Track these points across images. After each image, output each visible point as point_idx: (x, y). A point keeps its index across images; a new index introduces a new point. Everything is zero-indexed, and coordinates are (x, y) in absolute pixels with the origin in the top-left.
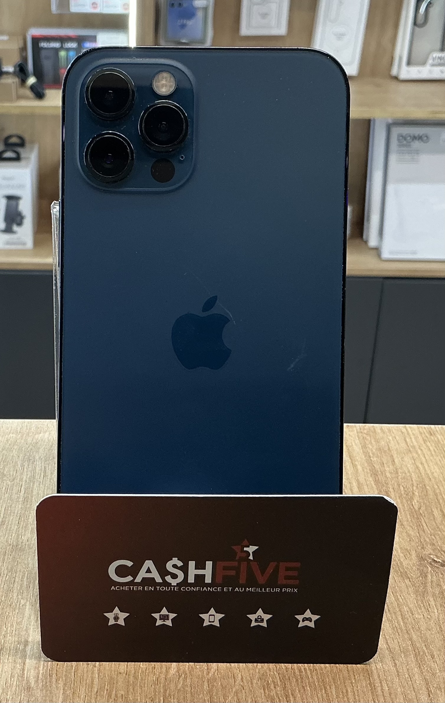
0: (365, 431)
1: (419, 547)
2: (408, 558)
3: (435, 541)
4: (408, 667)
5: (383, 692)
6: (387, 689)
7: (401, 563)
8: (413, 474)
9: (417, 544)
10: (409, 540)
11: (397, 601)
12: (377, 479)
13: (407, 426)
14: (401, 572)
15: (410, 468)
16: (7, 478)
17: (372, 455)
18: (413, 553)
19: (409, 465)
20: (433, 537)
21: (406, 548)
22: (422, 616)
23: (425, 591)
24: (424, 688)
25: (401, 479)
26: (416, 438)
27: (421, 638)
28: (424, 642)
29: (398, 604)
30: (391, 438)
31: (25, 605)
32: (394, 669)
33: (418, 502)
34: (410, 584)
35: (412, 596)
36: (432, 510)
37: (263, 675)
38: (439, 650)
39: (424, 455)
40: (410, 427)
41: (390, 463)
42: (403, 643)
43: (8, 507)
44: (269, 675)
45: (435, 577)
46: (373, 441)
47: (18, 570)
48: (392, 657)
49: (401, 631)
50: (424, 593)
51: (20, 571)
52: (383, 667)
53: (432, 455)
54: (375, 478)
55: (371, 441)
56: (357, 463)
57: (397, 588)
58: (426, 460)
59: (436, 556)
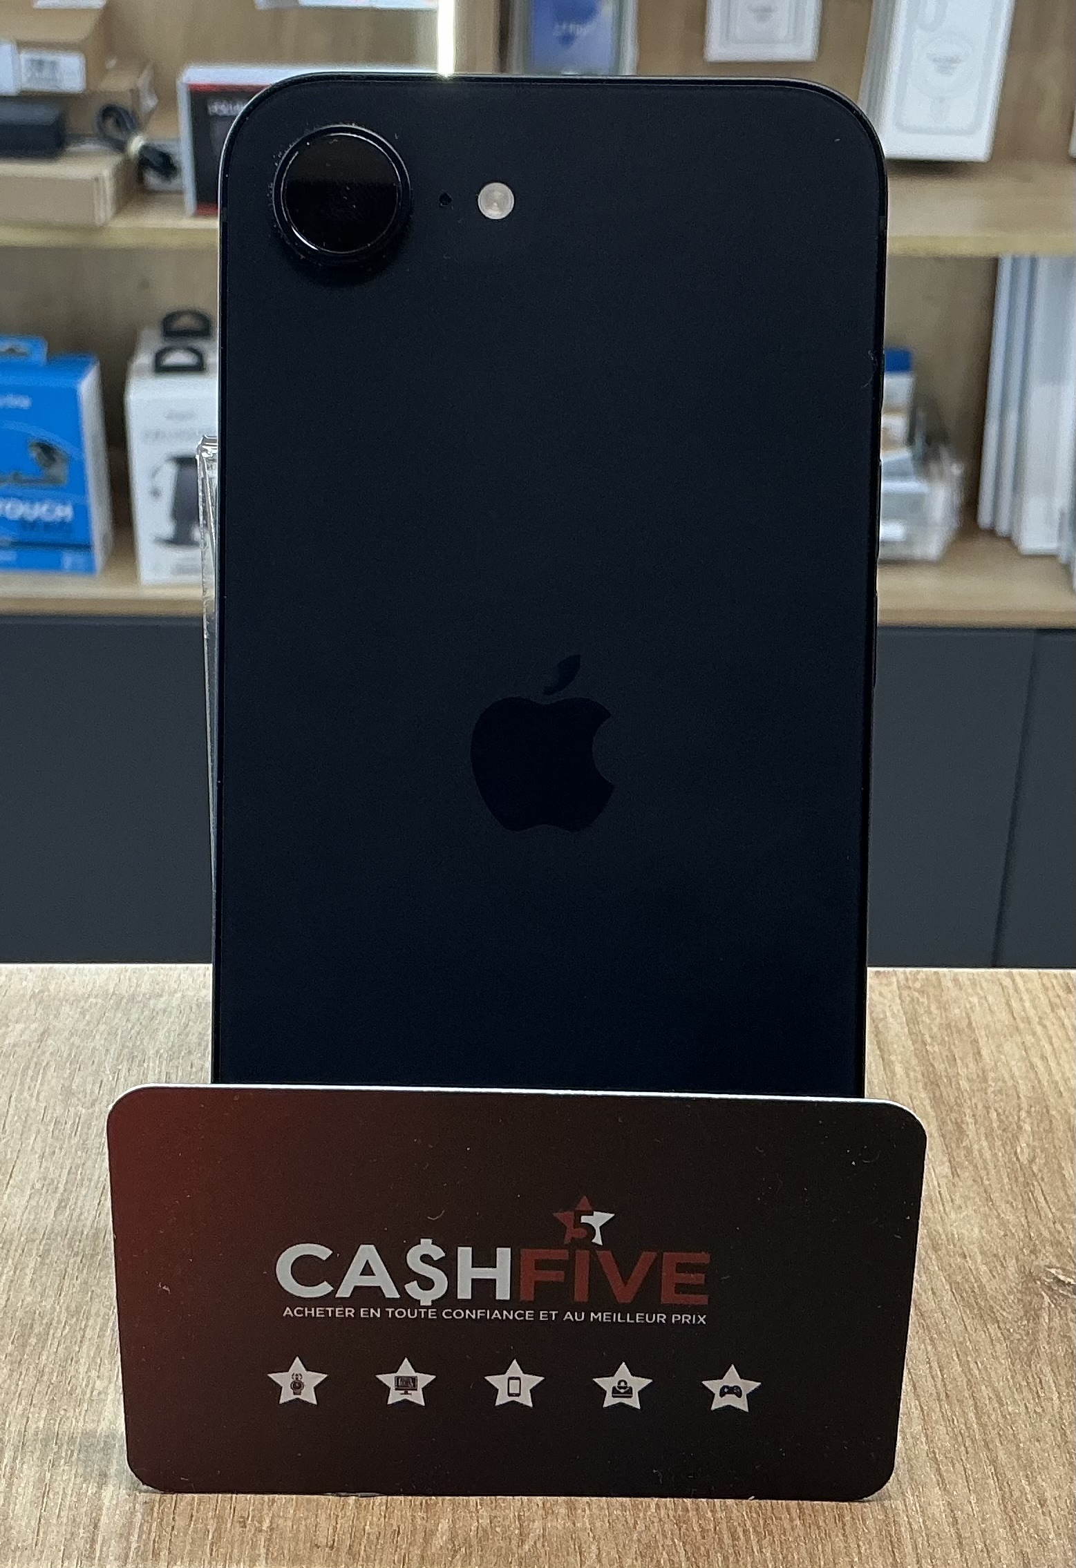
0: (918, 985)
1: (1024, 1250)
2: (999, 1274)
3: (1063, 1234)
4: (983, 1526)
7: (982, 1287)
8: (1020, 1082)
9: (1021, 1243)
10: (1002, 1233)
11: (968, 1374)
13: (1015, 971)
14: (980, 1308)
15: (1015, 1069)
16: (79, 1099)
17: (929, 1040)
18: (1012, 1265)
19: (1013, 1063)
20: (1059, 1227)
21: (995, 1252)
22: (1022, 1409)
23: (1032, 1351)
25: (993, 1096)
26: (1033, 1001)
27: (1019, 1457)
30: (975, 1000)
31: (104, 1392)
32: (952, 1529)
33: (1028, 1145)
34: (1000, 1335)
35: (1003, 1361)
36: (1059, 1165)
37: (648, 1546)
38: (1059, 1487)
39: (1050, 1038)
40: (1020, 974)
41: (970, 1059)
42: (974, 1470)
43: (77, 1167)
44: (663, 1546)
45: (1057, 1320)
46: (933, 1008)
47: (93, 1312)
48: (949, 1504)
49: (973, 1443)
51: (97, 1315)
52: (926, 1526)
54: (934, 1094)
55: (929, 1007)
56: (893, 1058)
57: (968, 1344)
58: (1054, 1049)
59: (1064, 1270)
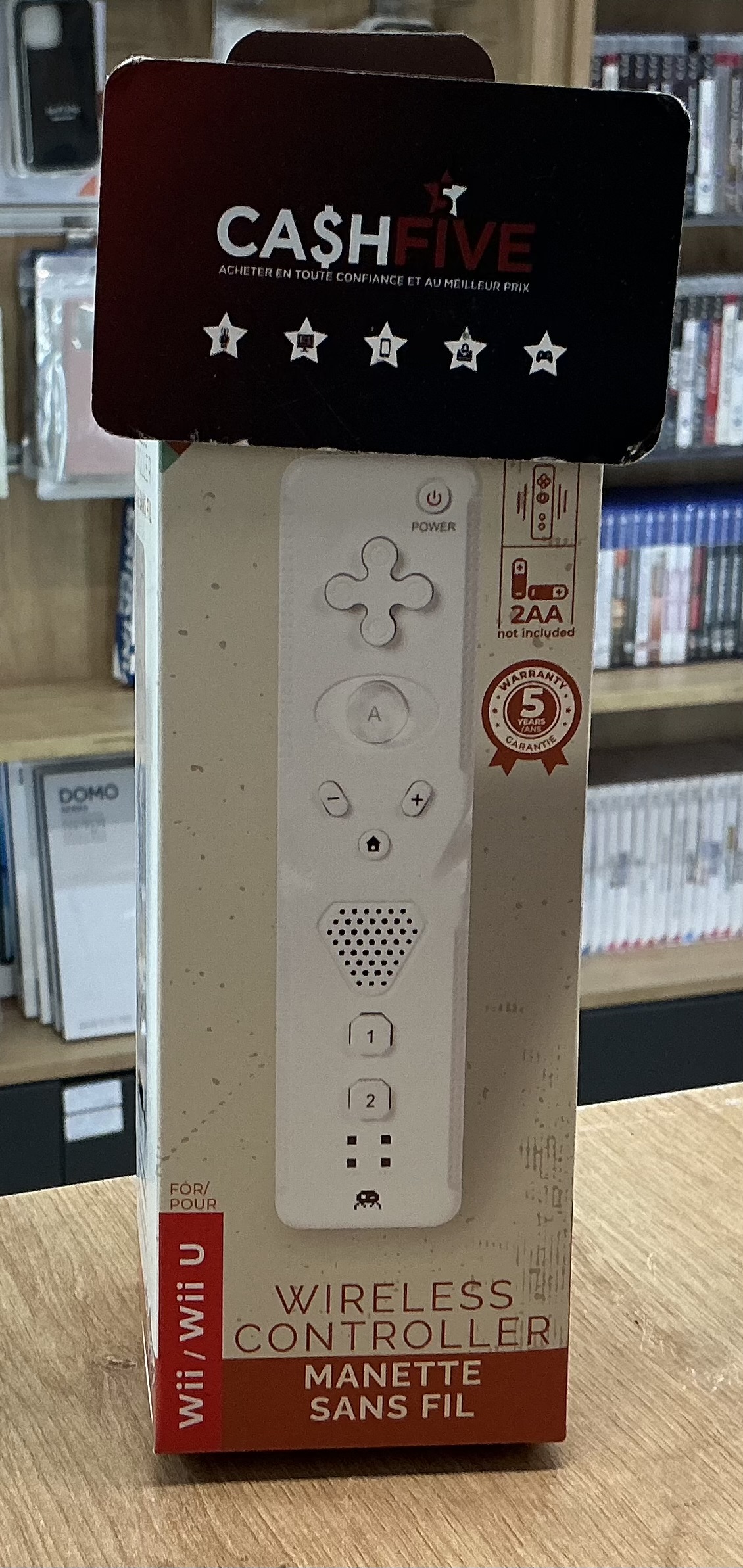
5: (46, 1548)
6: (52, 1542)
12: (16, 1271)
24: (108, 1528)
28: (104, 1471)
29: (60, 1432)
50: (101, 1406)
53: (101, 1222)
